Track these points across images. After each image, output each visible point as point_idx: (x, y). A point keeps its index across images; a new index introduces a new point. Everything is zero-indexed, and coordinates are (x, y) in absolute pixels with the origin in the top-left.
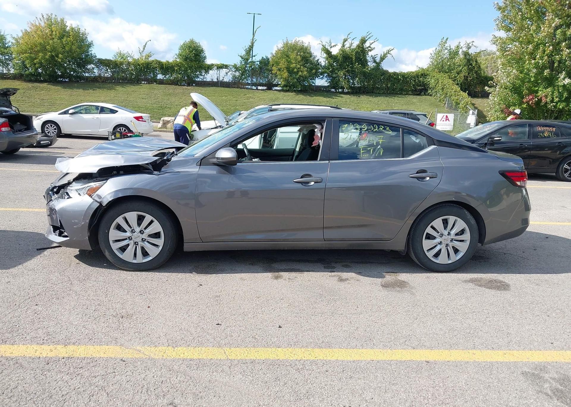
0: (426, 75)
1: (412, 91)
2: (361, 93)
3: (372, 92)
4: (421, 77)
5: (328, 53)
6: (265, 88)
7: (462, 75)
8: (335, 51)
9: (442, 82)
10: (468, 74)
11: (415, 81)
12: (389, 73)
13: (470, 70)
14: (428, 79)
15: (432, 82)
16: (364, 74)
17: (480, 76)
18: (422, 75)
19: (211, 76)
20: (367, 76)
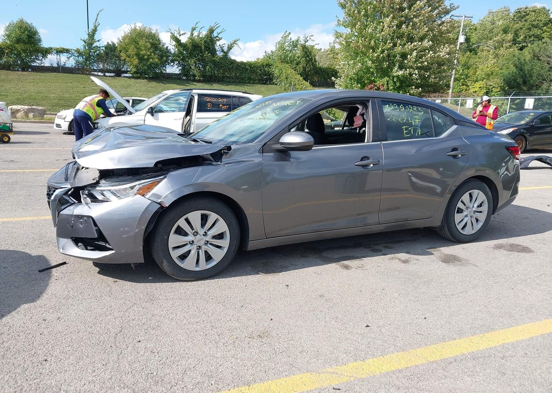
0: (270, 66)
1: (259, 80)
2: (212, 82)
3: (223, 81)
4: (266, 67)
5: (178, 41)
6: (112, 74)
7: (301, 66)
8: (184, 39)
9: (286, 72)
10: (306, 65)
11: (261, 70)
12: (237, 62)
13: (308, 62)
14: (272, 69)
15: (276, 72)
16: (214, 63)
17: (316, 68)
18: (267, 65)
19: (50, 60)
20: (217, 64)
